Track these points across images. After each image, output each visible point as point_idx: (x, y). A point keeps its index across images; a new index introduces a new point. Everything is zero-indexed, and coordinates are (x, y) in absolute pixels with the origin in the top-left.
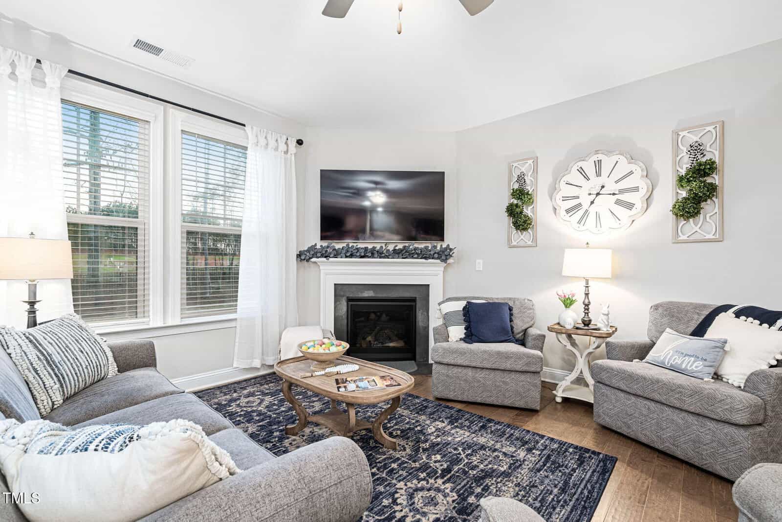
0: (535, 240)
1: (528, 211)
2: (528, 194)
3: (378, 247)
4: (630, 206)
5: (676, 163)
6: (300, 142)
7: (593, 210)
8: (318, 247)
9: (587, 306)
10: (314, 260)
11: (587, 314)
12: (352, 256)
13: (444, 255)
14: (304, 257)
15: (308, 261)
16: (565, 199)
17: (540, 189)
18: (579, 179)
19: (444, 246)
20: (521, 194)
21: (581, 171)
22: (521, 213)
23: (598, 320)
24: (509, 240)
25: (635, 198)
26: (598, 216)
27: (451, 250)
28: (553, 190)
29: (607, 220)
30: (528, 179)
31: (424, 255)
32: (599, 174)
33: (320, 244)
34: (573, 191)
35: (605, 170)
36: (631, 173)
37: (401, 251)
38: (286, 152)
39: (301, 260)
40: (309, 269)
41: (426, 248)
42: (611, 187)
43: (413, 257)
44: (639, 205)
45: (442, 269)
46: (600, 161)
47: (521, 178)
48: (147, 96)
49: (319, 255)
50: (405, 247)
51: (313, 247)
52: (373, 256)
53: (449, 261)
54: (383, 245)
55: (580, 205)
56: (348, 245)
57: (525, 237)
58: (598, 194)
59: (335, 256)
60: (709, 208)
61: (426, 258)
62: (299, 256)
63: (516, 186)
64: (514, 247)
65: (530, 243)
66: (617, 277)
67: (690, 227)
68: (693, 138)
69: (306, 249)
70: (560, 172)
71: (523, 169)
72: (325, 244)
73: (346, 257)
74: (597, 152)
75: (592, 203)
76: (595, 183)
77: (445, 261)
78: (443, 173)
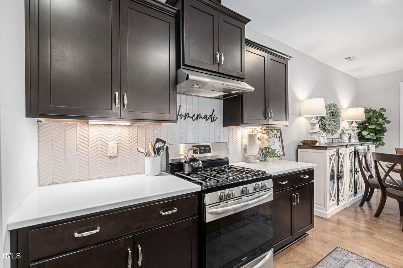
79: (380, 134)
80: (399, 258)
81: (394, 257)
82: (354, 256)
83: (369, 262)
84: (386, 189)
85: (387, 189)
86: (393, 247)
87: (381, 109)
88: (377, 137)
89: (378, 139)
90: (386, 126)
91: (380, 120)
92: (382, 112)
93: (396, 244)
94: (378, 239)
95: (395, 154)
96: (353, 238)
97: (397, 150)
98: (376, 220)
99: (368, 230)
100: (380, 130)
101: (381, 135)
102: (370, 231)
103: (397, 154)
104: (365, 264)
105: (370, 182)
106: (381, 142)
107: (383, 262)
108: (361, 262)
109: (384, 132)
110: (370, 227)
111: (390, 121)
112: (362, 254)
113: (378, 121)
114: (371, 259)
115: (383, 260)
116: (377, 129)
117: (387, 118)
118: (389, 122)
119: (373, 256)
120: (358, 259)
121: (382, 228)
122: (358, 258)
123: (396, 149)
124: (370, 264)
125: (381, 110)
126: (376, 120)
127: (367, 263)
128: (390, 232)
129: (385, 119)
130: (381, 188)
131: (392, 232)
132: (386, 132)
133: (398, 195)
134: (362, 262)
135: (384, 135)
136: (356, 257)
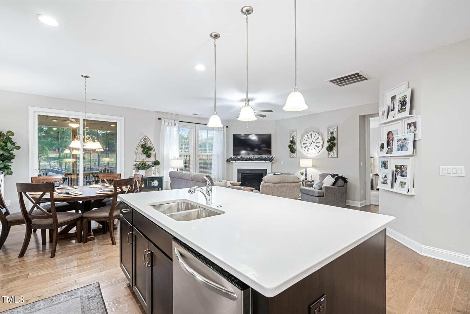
0: (297, 155)
1: (295, 147)
2: (294, 142)
3: (251, 157)
4: (318, 147)
5: (328, 136)
6: (227, 127)
7: (310, 148)
8: (233, 158)
9: (306, 175)
10: (231, 161)
11: (306, 177)
12: (243, 160)
13: (271, 160)
14: (229, 161)
15: (230, 162)
16: (304, 144)
17: (297, 140)
18: (307, 139)
19: (271, 157)
20: (292, 142)
21: (307, 136)
22: (292, 147)
23: (309, 179)
24: (290, 156)
25: (320, 145)
26: (311, 149)
27: (273, 158)
28: (301, 141)
29: (314, 151)
30: (295, 137)
31: (265, 160)
32: (312, 138)
33: (233, 157)
34: (306, 142)
35: (313, 137)
36: (319, 138)
37: (258, 158)
38: (224, 131)
39: (228, 162)
40: (230, 165)
41: (266, 157)
42: (314, 141)
43: (261, 161)
44: (321, 147)
45: (271, 164)
46: (312, 134)
47: (293, 137)
48: (192, 123)
49: (233, 160)
50: (259, 157)
51: (231, 158)
52: (249, 160)
53: (272, 162)
54: (252, 157)
55: (307, 146)
56: (241, 157)
57: (293, 155)
58: (311, 143)
59: (238, 160)
60: (335, 149)
61: (265, 161)
62: (227, 160)
63: (291, 140)
64: (291, 157)
65: (295, 156)
66: (313, 166)
67: (331, 153)
68: (331, 130)
69: (229, 158)
70: (303, 136)
71: (293, 134)
72: (235, 157)
73: (241, 161)
74: (311, 131)
75: (310, 146)
76: (311, 140)
77: (271, 162)
78: (271, 134)
79: (7, 162)
80: (60, 281)
81: (56, 283)
82: (20, 309)
83: (39, 303)
84: (31, 222)
85: (33, 221)
86: (51, 275)
87: (9, 132)
88: (5, 165)
89: (6, 168)
90: (15, 152)
91: (9, 144)
92: (11, 136)
93: (52, 271)
94: (34, 277)
95: (31, 183)
96: (8, 292)
97: (32, 179)
98: (21, 260)
99: (20, 274)
100: (8, 157)
101: (9, 163)
102: (23, 274)
103: (32, 182)
104: (36, 308)
105: (8, 220)
106: (9, 171)
107: (50, 294)
108: (31, 310)
109: (12, 158)
110: (20, 271)
111: (20, 147)
112: (27, 301)
113: (6, 146)
114: (38, 299)
115: (49, 293)
116: (5, 155)
117: (17, 143)
118: (18, 148)
119: (39, 296)
120: (26, 309)
121: (32, 265)
122: (26, 307)
123: (31, 177)
124: (41, 304)
125: (9, 134)
126: (3, 144)
127: (36, 306)
128: (42, 264)
129: (13, 144)
130: (27, 222)
131: (43, 264)
132: (14, 158)
133: (45, 224)
134: (31, 308)
135: (12, 163)
136: (23, 309)
